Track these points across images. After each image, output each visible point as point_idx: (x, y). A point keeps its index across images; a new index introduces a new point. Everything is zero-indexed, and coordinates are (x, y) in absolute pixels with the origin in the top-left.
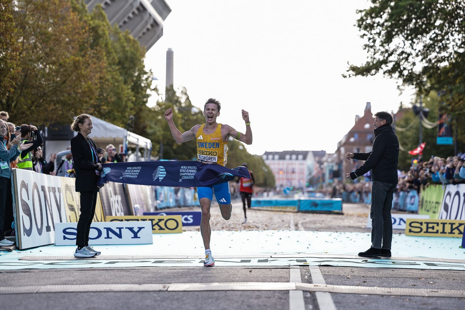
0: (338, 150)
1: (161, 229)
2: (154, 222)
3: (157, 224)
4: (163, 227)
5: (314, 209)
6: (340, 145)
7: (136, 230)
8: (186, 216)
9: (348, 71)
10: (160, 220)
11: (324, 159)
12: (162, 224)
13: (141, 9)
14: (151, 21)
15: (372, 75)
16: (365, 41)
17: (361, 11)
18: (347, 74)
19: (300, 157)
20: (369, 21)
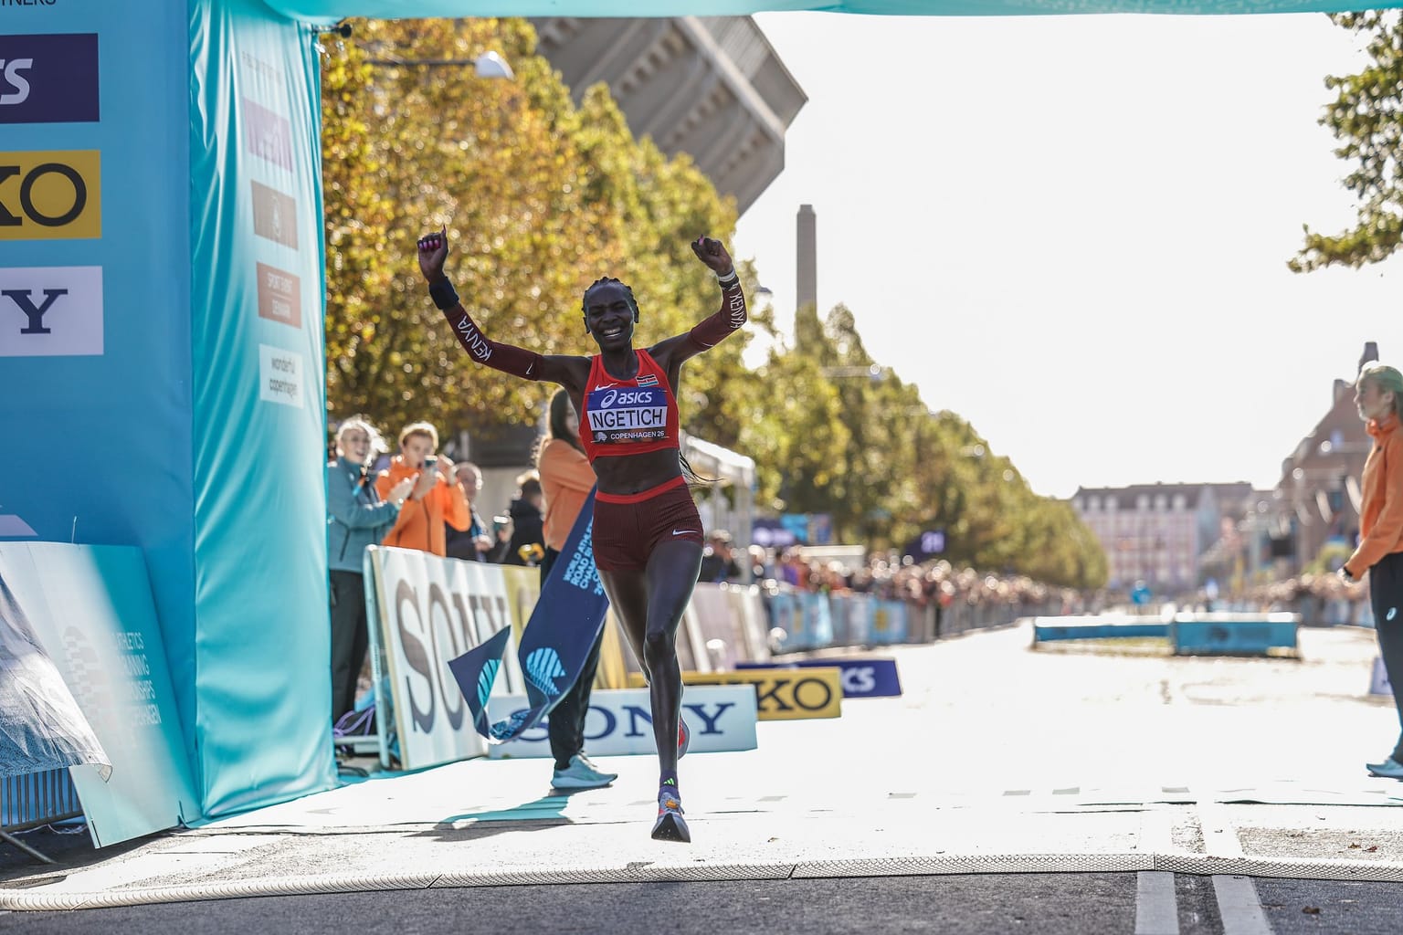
0: (1287, 482)
1: (783, 707)
2: (764, 690)
3: (772, 694)
4: (789, 700)
5: (1216, 644)
6: (1290, 465)
7: (711, 711)
8: (852, 672)
9: (1305, 252)
10: (780, 684)
11: (1248, 505)
12: (785, 694)
13: (723, 97)
14: (752, 132)
15: (1375, 261)
16: (1354, 165)
17: (1340, 82)
18: (1302, 260)
19: (1179, 502)
20: (1363, 109)
